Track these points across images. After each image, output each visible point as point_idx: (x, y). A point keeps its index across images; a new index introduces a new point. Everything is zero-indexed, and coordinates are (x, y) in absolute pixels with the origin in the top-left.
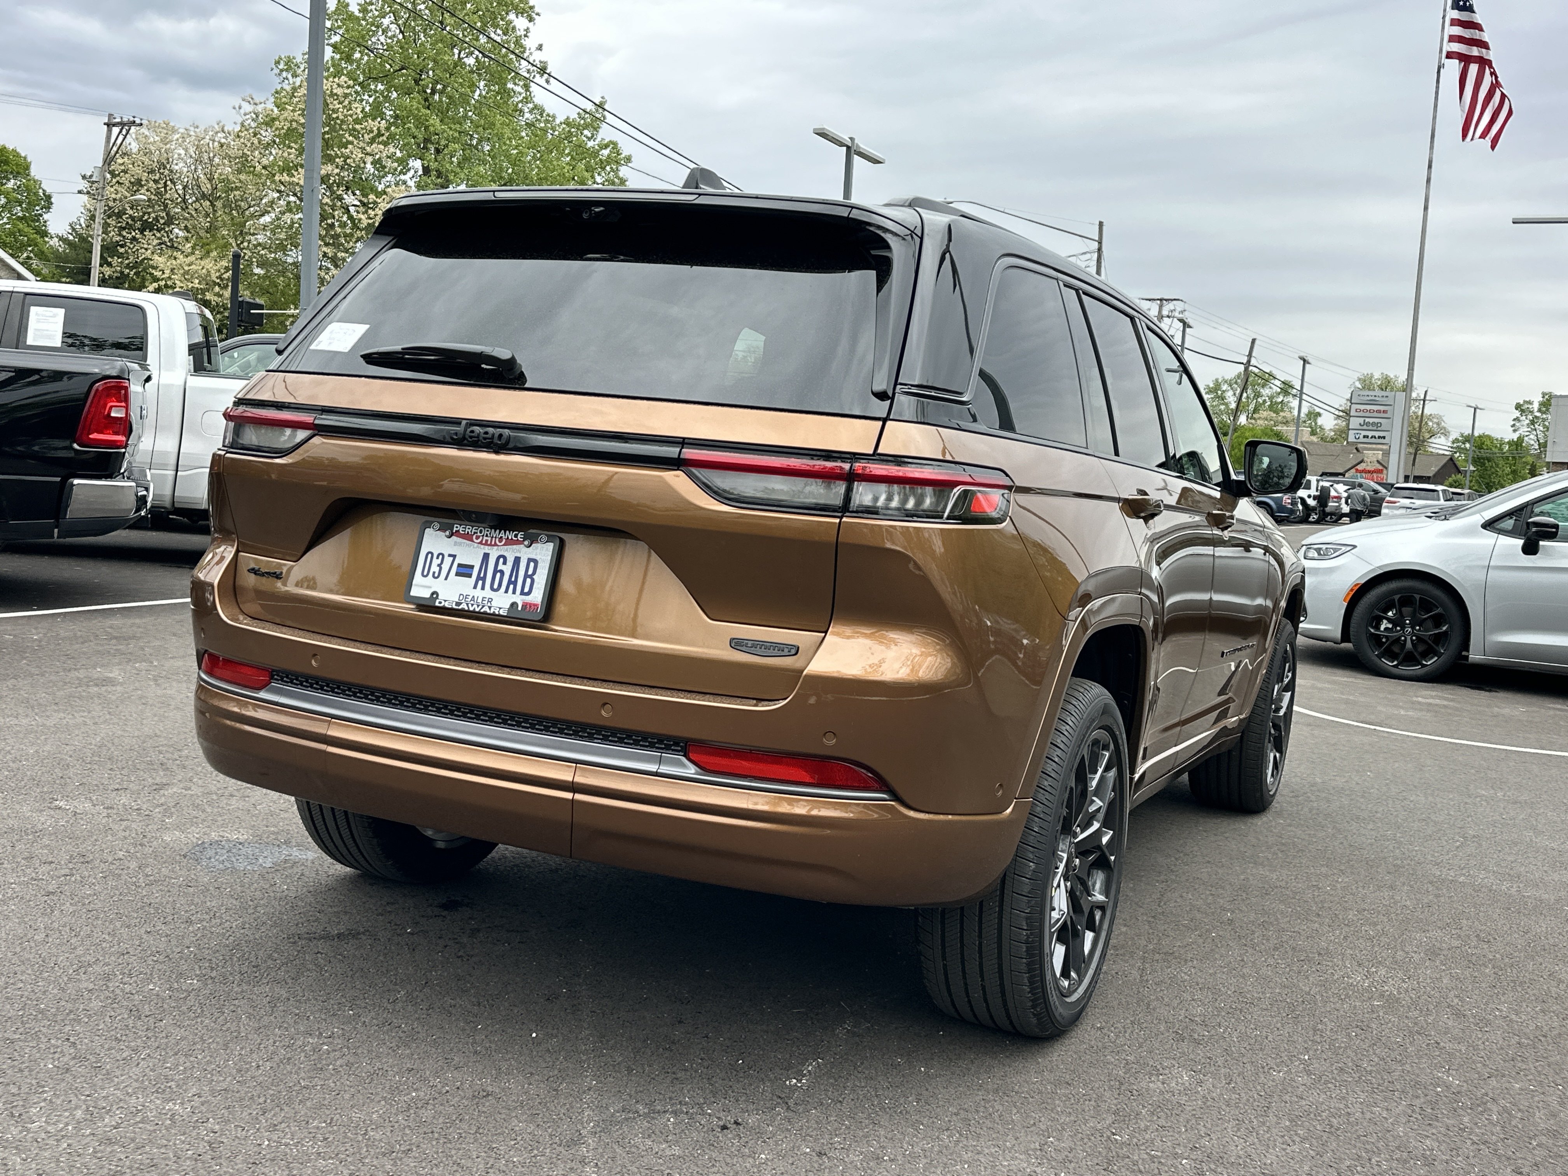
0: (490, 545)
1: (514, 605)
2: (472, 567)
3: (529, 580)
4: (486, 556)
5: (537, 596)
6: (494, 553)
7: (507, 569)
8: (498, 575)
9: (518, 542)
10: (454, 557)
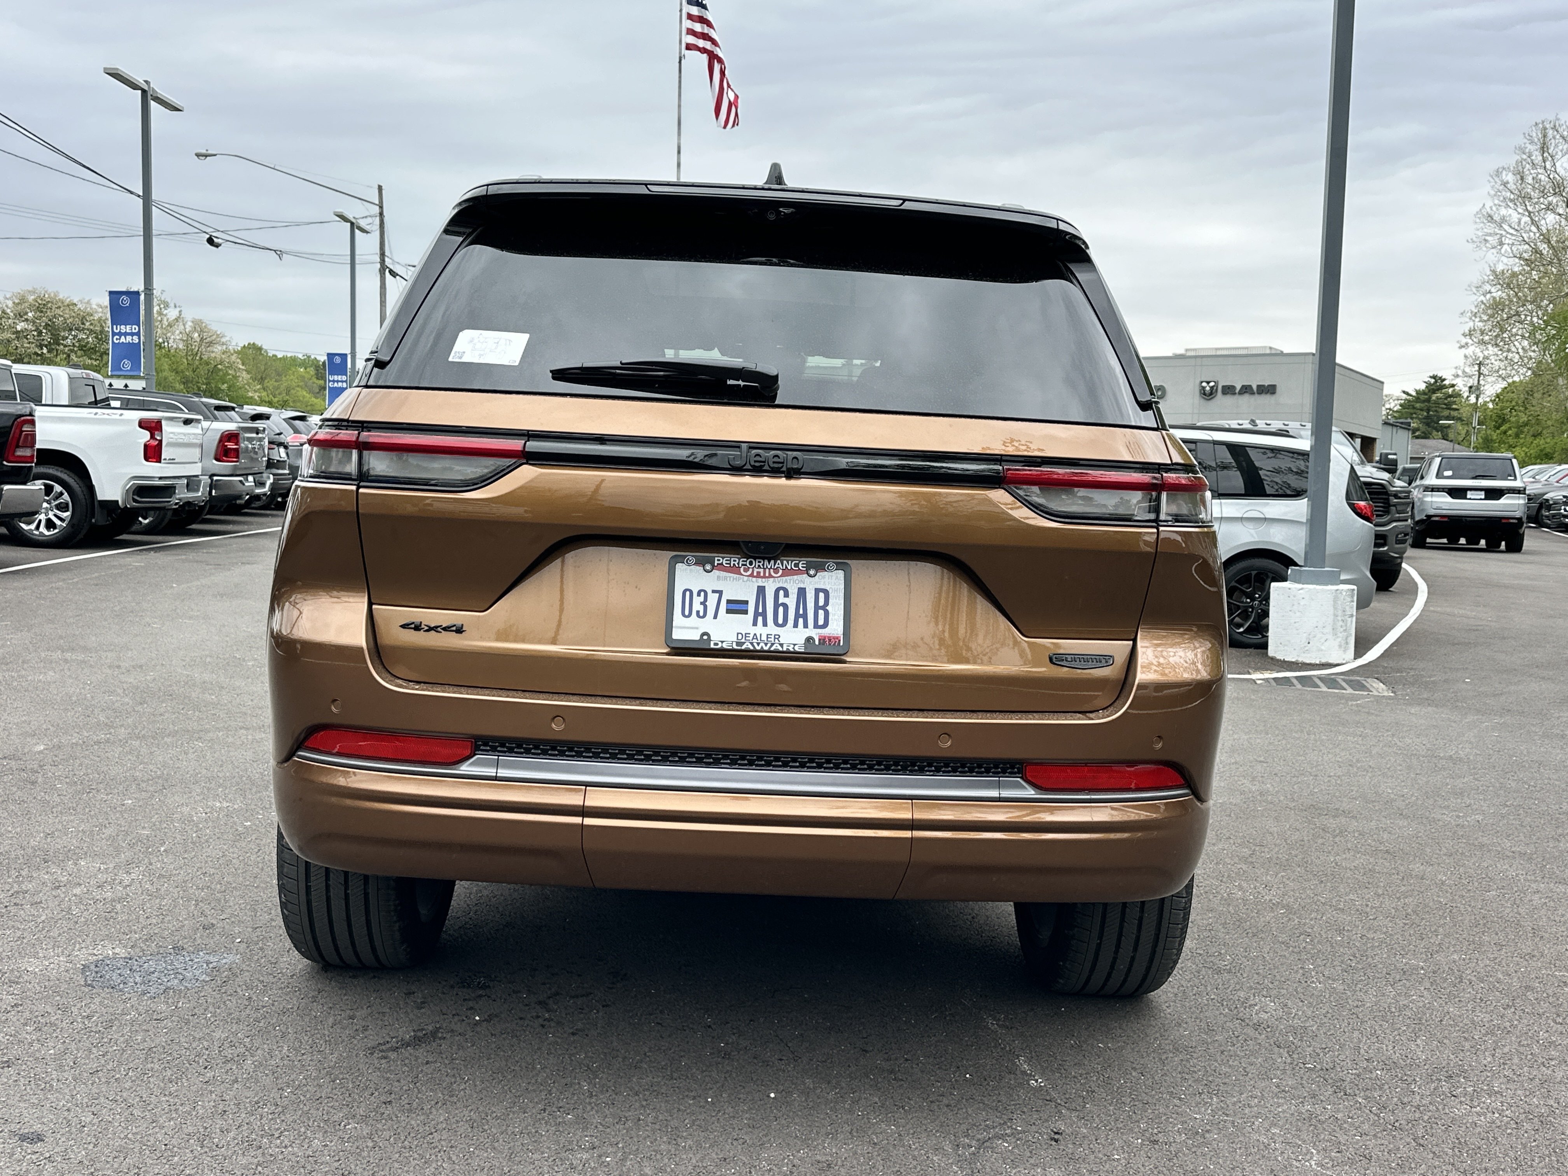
0: (765, 577)
1: (809, 639)
2: (746, 602)
3: (821, 613)
4: (761, 590)
5: (836, 628)
6: (771, 587)
7: (791, 602)
8: (781, 609)
9: (799, 572)
10: (720, 593)
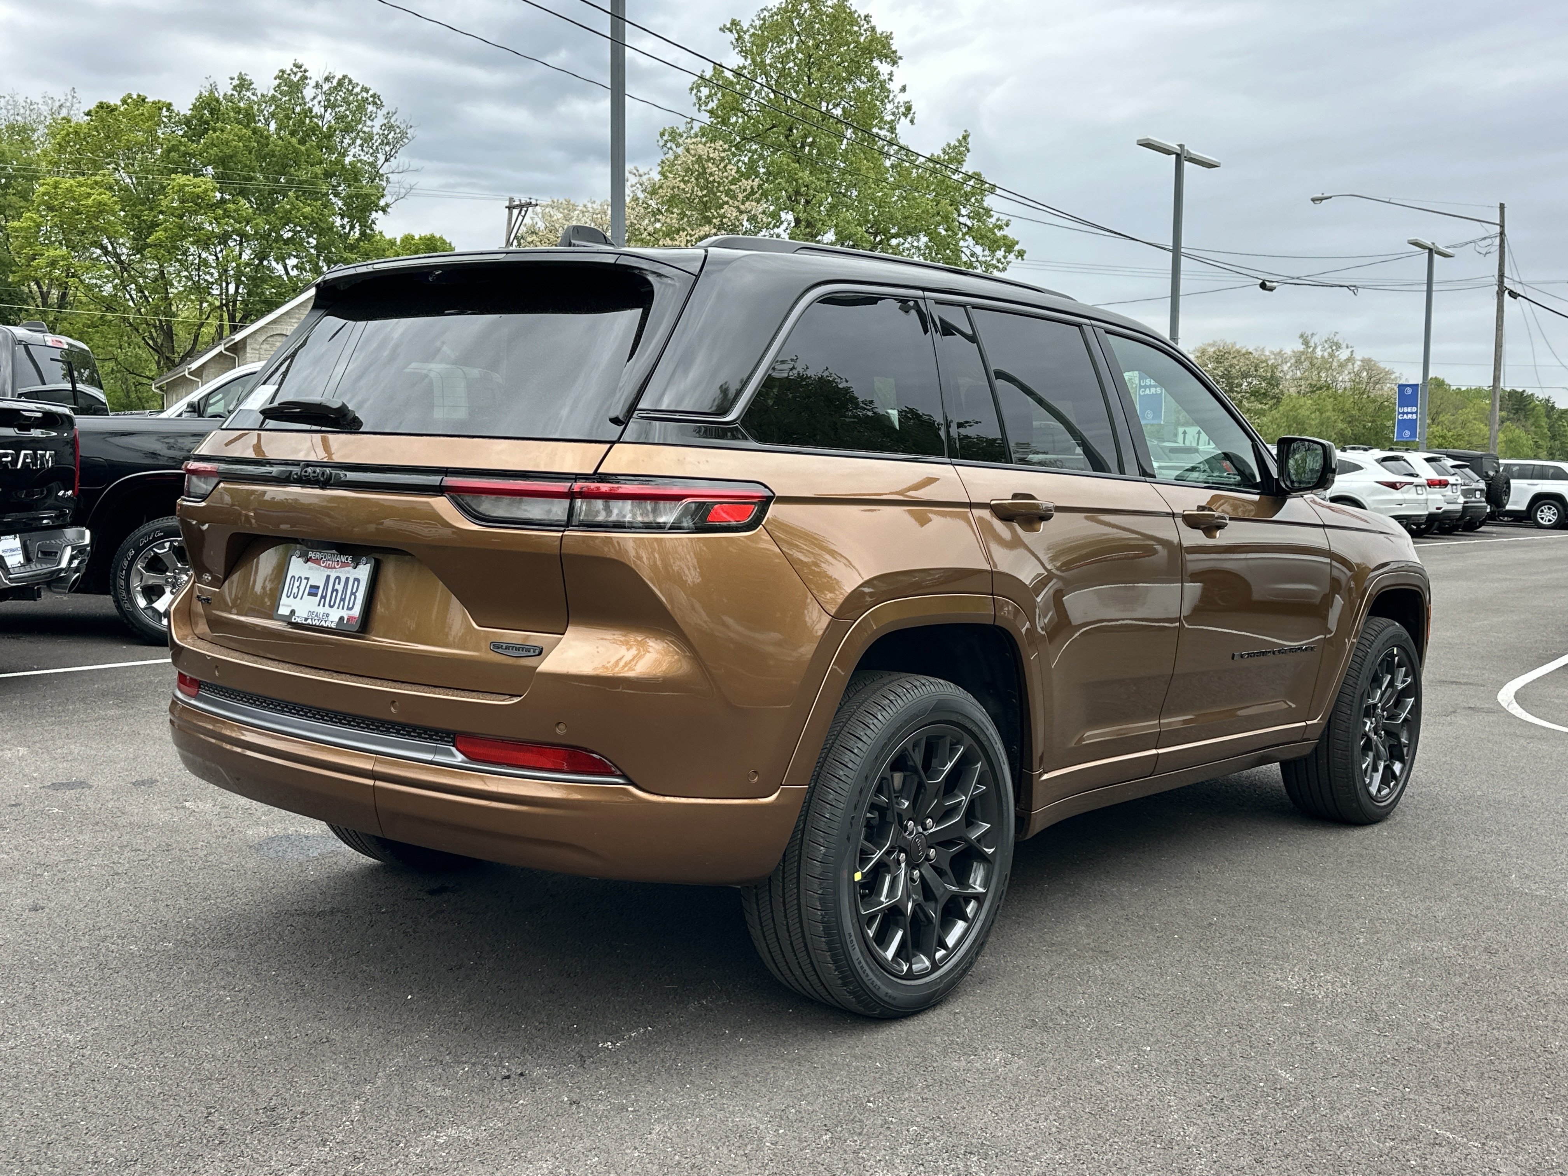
0: (331, 568)
1: (342, 619)
2: (318, 587)
3: (353, 597)
4: (328, 577)
5: (356, 612)
6: (333, 574)
7: (340, 588)
8: (335, 593)
9: (347, 565)
10: (307, 579)
